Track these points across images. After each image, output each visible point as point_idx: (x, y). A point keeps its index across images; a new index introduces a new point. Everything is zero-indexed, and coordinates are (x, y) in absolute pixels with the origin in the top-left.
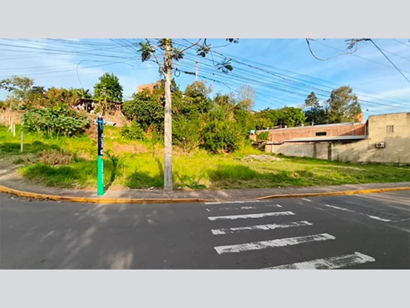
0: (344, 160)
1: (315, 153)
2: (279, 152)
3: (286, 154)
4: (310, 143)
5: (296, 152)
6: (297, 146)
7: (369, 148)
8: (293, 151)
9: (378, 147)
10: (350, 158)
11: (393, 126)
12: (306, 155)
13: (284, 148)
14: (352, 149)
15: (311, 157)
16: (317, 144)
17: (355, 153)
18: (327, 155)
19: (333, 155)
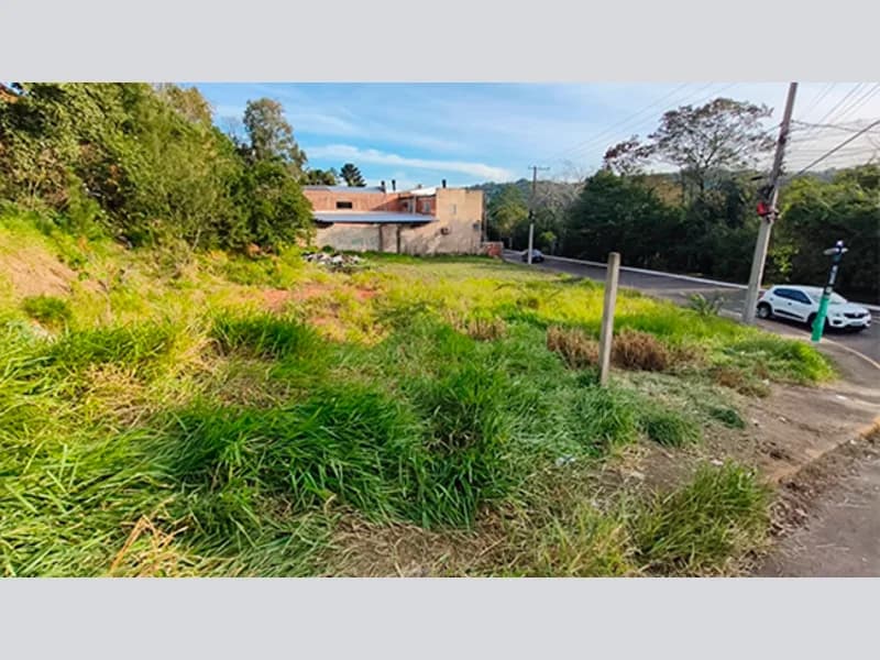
0: (413, 253)
1: (381, 244)
2: (325, 245)
3: (339, 247)
4: (375, 225)
5: (354, 242)
6: (356, 232)
7: (436, 235)
8: (349, 240)
9: (444, 232)
10: (419, 250)
11: (455, 207)
12: (371, 248)
13: (334, 235)
14: (421, 236)
15: (376, 249)
16: (383, 228)
17: (424, 242)
18: (395, 246)
19: (403, 246)
